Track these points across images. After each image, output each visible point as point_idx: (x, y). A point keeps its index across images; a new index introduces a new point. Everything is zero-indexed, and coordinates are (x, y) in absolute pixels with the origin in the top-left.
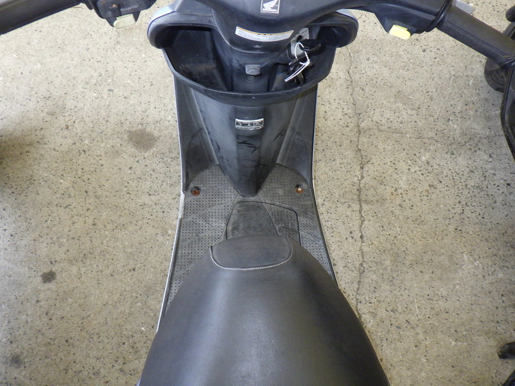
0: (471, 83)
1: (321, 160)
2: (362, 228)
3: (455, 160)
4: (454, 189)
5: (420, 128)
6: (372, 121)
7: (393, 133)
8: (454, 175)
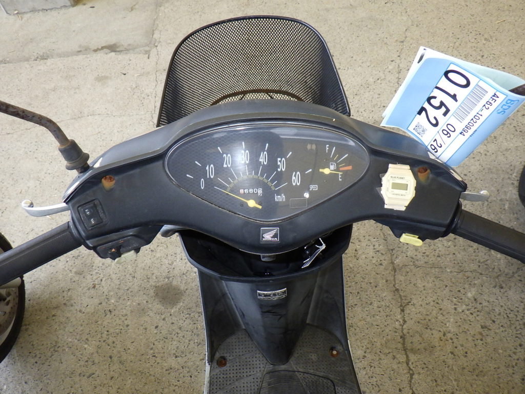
0: (506, 207)
1: (356, 305)
2: (412, 384)
3: (506, 294)
4: (511, 329)
5: (460, 261)
6: (407, 257)
7: (431, 268)
8: (507, 312)
